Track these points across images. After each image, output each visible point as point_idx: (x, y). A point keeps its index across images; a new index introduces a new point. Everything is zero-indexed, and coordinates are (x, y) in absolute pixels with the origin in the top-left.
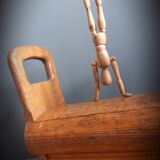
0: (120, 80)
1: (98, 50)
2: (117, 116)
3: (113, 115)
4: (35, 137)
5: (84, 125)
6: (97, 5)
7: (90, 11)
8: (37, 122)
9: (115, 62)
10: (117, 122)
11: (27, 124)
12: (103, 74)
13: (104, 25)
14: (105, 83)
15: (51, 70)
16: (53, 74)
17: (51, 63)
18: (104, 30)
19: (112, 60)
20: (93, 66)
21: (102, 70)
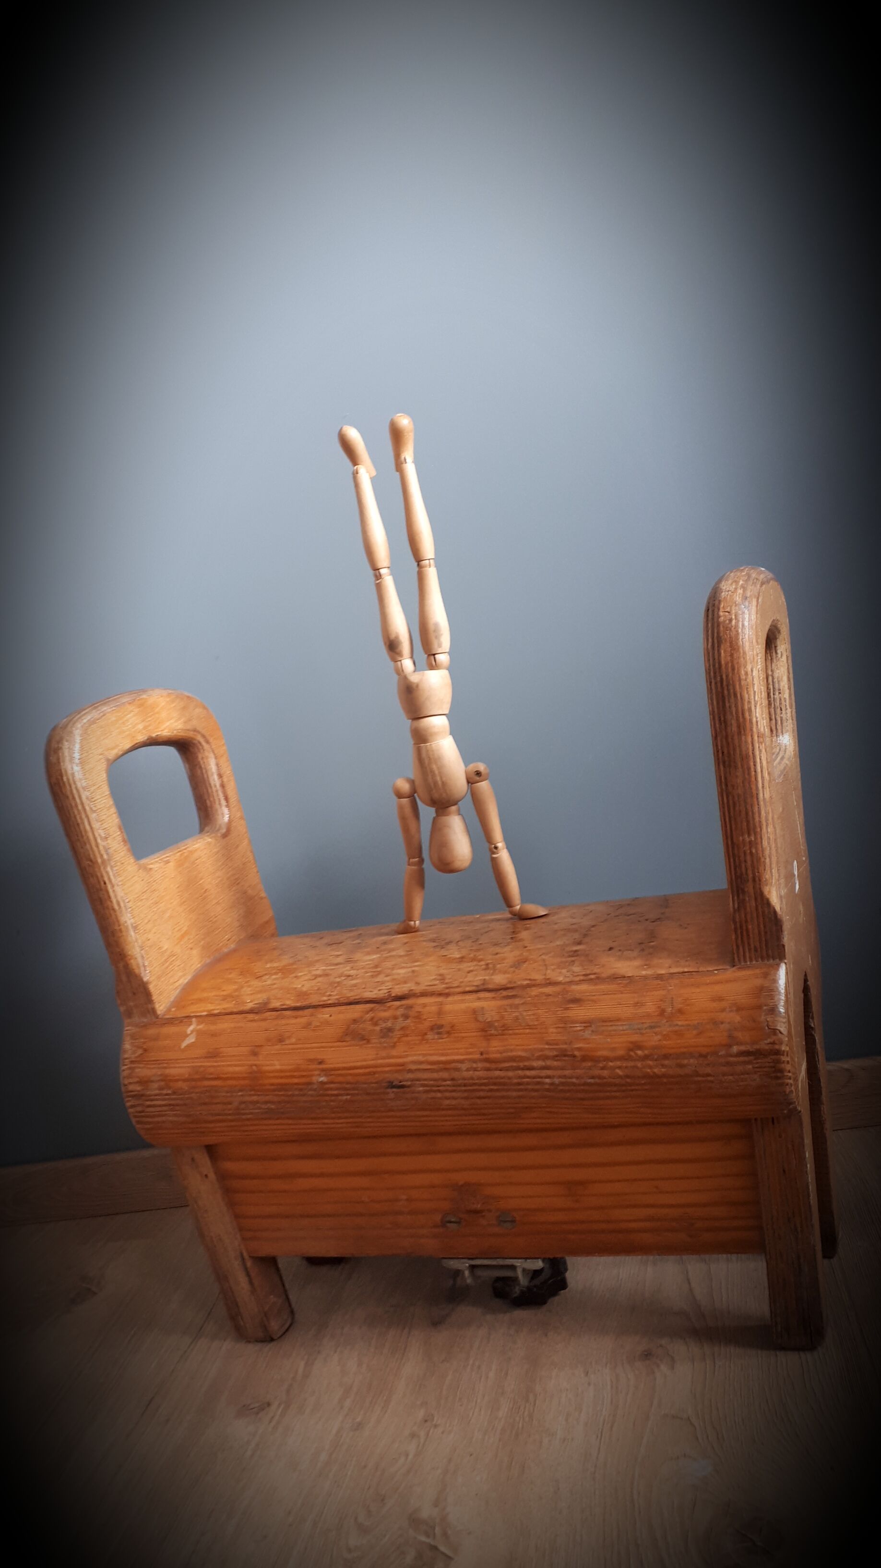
0: (504, 856)
1: (420, 738)
2: (489, 1005)
3: (473, 1003)
4: (167, 1081)
5: (364, 1039)
6: (418, 560)
7: (389, 582)
8: (171, 1021)
9: (484, 786)
10: (487, 1030)
11: (129, 1029)
12: (437, 829)
13: (444, 641)
14: (445, 866)
15: (215, 786)
16: (224, 803)
17: (216, 758)
18: (443, 658)
19: (474, 778)
20: (399, 795)
21: (434, 815)
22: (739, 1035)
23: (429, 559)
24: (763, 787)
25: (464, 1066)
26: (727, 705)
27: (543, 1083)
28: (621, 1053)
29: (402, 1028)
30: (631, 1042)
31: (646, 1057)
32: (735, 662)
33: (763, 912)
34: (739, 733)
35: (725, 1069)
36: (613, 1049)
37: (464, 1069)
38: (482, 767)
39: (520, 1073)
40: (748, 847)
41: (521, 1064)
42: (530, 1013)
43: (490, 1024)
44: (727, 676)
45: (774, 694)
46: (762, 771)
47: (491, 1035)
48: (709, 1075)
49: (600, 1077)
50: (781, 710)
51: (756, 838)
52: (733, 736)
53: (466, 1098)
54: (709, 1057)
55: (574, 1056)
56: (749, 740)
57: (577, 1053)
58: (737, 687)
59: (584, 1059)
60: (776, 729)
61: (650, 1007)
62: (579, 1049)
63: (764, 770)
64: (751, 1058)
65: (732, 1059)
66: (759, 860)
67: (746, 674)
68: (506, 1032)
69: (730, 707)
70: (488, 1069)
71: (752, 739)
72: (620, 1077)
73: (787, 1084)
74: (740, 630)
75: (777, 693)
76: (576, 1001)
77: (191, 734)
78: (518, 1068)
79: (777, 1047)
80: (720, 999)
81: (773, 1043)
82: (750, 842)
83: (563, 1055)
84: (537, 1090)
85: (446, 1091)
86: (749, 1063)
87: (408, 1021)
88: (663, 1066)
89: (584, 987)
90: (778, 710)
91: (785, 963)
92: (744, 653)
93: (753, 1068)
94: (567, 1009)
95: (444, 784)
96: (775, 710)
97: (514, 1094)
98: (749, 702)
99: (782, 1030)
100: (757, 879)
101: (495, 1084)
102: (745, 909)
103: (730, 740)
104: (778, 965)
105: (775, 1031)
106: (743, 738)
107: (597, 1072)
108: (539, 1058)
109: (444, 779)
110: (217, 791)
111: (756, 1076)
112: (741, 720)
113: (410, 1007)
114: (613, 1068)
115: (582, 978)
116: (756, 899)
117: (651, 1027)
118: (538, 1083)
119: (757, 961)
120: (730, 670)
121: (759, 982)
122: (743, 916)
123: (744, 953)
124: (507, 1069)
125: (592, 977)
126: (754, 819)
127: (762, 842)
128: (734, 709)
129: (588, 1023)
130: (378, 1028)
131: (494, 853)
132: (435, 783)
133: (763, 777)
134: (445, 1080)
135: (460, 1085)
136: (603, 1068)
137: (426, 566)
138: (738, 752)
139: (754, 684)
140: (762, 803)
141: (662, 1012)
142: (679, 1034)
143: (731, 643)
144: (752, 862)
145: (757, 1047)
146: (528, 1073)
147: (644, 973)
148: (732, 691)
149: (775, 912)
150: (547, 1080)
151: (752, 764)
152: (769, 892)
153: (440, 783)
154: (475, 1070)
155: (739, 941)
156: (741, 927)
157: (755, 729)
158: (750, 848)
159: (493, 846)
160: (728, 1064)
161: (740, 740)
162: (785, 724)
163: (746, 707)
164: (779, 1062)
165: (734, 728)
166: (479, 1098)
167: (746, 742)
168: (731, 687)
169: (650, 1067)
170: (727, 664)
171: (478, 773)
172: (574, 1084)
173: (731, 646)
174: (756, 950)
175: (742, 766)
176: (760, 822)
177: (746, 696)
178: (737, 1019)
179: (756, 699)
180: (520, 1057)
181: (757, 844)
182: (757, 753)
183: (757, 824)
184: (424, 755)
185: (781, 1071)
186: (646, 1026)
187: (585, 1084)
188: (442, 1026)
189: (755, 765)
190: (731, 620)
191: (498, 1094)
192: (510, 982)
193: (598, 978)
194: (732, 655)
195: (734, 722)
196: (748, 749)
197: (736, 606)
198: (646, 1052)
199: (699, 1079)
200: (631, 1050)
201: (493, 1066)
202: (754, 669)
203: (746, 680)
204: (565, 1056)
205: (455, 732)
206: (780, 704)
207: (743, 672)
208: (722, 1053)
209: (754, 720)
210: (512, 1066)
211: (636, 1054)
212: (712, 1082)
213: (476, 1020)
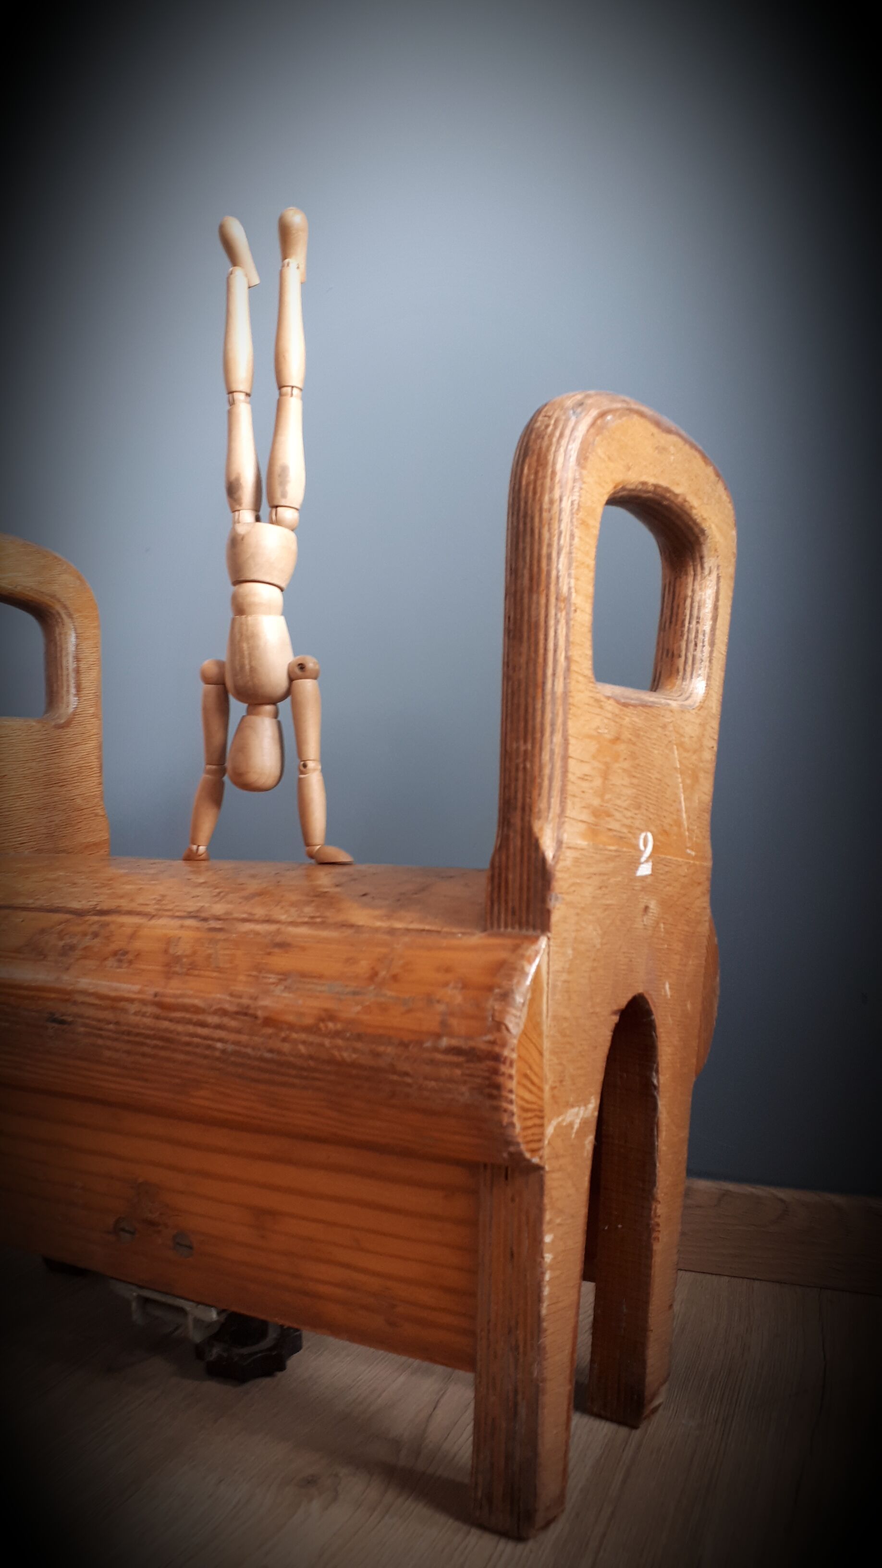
3: (173, 930)
5: (42, 954)
6: (280, 385)
15: (68, 669)
16: (73, 691)
17: (77, 637)
18: (289, 515)
19: (298, 672)
20: (207, 680)
21: (244, 713)
22: (454, 1022)
23: (293, 387)
24: (554, 674)
25: (133, 1008)
26: (521, 546)
27: (215, 1049)
28: (309, 1021)
29: (85, 948)
30: (326, 1010)
31: (337, 1034)
32: (539, 483)
33: (529, 858)
34: (531, 590)
35: (428, 1069)
36: (301, 1015)
37: (133, 1011)
38: (311, 663)
39: (191, 1029)
40: (521, 760)
41: (195, 1017)
42: (227, 952)
43: (177, 959)
44: (526, 503)
45: (690, 623)
46: (555, 651)
47: (175, 973)
48: (406, 1074)
49: (279, 1052)
50: (696, 645)
51: (533, 747)
52: (522, 593)
53: (129, 1053)
54: (411, 1047)
55: (256, 1017)
56: (543, 601)
57: (260, 1013)
58: (537, 520)
59: (268, 1021)
60: (685, 670)
61: (363, 966)
62: (265, 1008)
63: (559, 652)
64: (461, 1059)
65: (439, 1056)
66: (533, 780)
67: (551, 502)
68: (191, 971)
69: (524, 549)
70: (157, 1017)
71: (548, 601)
72: (301, 1056)
73: (505, 1111)
74: (555, 440)
75: (694, 622)
76: (284, 946)
77: (46, 599)
78: (189, 1022)
79: (497, 1049)
80: (448, 970)
81: (493, 1043)
82: (526, 752)
83: (244, 1013)
84: (206, 1057)
85: (109, 1038)
86: (458, 1065)
87: (97, 940)
88: (355, 1050)
89: (303, 930)
90: (692, 646)
91: (549, 939)
92: (554, 473)
93: (463, 1075)
94: (269, 954)
95: (252, 669)
96: (687, 645)
97: (182, 1057)
98: (550, 545)
99: (511, 1026)
100: (527, 808)
101: (161, 1038)
102: (508, 849)
103: (518, 598)
104: (536, 939)
105: (499, 1026)
106: (535, 597)
107: (277, 1044)
108: (215, 1013)
109: (253, 663)
110: (68, 675)
111: (464, 1089)
112: (535, 569)
113: (107, 924)
114: (295, 1042)
115: (306, 920)
116: (522, 837)
117: (355, 993)
118: (209, 1047)
119: (513, 928)
120: (530, 494)
121: (503, 955)
122: (504, 858)
123: (499, 913)
124: (178, 1021)
125: (318, 920)
126: (534, 718)
127: (540, 755)
128: (528, 552)
129: (284, 976)
130: (62, 943)
131: (302, 773)
132: (242, 667)
133: (555, 661)
134: (109, 1023)
135: (123, 1033)
136: (284, 1040)
137: (286, 395)
138: (526, 617)
139: (560, 521)
140: (548, 698)
141: (374, 975)
142: (384, 1008)
143: (539, 455)
144: (525, 781)
145: (472, 1044)
146: (200, 1031)
147: (378, 924)
148: (529, 525)
149: (544, 860)
150: (219, 1045)
151: (542, 637)
152: (541, 829)
153: (247, 667)
154: (144, 1015)
155: (495, 895)
156: (500, 875)
157: (553, 588)
158: (525, 760)
159: (302, 763)
160: (432, 1062)
161: (530, 598)
162: (697, 665)
163: (544, 551)
164: (496, 1072)
165: (526, 581)
166: (144, 1055)
167: (538, 603)
168: (528, 520)
169: (339, 1049)
170: (528, 485)
171: (302, 667)
172: (249, 1057)
173: (538, 460)
174: (514, 913)
175: (529, 638)
176: (542, 724)
177: (546, 535)
178: (459, 999)
179: (562, 542)
180: (194, 1006)
181: (533, 755)
182: (552, 622)
183: (538, 726)
184: (236, 630)
185: (498, 1087)
186: (348, 989)
187: (262, 1059)
188: (126, 953)
189: (546, 639)
190: (547, 426)
191: (163, 1053)
192: (227, 913)
193: (322, 923)
194: (536, 473)
195: (526, 573)
196: (538, 615)
197: (561, 410)
198: (339, 1026)
199: (395, 1078)
200: (322, 1020)
201: (164, 1014)
202: (565, 499)
203: (549, 510)
204: (246, 1014)
205: (289, 612)
206: (696, 637)
207: (546, 499)
208: (428, 1044)
209: (554, 573)
210: (183, 1018)
211: (326, 1027)
212: (409, 1085)
213: (166, 952)
